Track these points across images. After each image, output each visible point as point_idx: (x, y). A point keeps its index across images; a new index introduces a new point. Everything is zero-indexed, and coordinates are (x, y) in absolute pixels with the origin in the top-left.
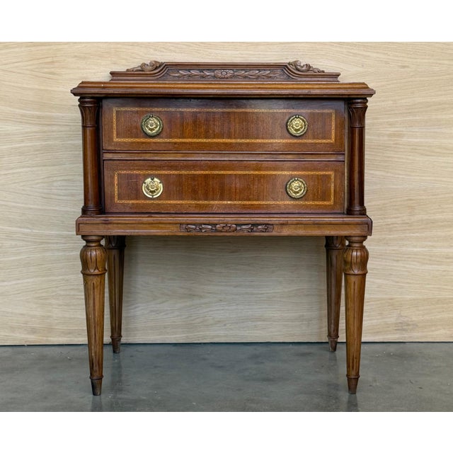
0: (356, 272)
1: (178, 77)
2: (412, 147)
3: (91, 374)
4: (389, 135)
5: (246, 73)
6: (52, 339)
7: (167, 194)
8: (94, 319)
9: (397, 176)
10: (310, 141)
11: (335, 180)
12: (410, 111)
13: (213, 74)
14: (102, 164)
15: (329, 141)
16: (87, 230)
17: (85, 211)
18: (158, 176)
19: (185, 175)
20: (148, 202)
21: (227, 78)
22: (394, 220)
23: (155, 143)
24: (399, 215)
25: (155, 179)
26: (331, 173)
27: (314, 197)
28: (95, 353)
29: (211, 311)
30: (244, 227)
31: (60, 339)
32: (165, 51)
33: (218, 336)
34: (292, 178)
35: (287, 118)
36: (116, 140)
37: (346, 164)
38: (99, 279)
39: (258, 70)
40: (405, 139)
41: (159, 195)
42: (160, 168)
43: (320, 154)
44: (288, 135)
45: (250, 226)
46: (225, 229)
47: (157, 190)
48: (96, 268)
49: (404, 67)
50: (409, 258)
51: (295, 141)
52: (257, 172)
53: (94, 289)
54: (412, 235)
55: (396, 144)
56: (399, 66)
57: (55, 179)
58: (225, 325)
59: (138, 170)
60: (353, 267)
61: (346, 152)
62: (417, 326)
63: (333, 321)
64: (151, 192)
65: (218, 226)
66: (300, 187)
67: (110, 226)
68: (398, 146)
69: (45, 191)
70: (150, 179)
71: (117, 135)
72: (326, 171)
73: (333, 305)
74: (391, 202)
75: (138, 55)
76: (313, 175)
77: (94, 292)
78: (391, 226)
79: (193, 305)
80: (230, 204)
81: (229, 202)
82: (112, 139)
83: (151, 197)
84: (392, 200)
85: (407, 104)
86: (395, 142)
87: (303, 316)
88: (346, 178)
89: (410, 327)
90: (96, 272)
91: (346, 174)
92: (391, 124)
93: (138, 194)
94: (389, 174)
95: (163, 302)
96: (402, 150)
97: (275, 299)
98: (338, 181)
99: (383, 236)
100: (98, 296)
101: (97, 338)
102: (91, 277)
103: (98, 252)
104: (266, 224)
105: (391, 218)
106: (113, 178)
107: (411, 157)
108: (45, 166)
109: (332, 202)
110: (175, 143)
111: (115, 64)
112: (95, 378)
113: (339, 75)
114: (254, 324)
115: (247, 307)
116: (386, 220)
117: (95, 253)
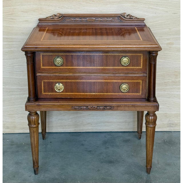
0: (151, 126)
1: (70, 21)
2: (177, 49)
3: (34, 166)
4: (167, 44)
5: (101, 19)
6: (16, 131)
7: (66, 90)
8: (34, 145)
9: (170, 62)
10: (131, 67)
11: (142, 84)
12: (177, 33)
13: (86, 20)
14: (36, 77)
15: (139, 67)
16: (30, 108)
17: (29, 100)
18: (62, 83)
19: (74, 82)
20: (57, 93)
21: (92, 21)
22: (168, 80)
23: (60, 69)
24: (170, 78)
25: (60, 84)
26: (141, 81)
27: (132, 91)
28: (35, 158)
29: (85, 119)
30: (101, 107)
31: (19, 131)
32: (63, 8)
33: (88, 129)
34: (123, 83)
35: (121, 57)
36: (42, 67)
37: (147, 77)
38: (36, 129)
39: (107, 18)
40: (174, 46)
41: (62, 91)
42: (63, 79)
43: (136, 73)
44: (121, 65)
45: (103, 107)
46: (92, 108)
47: (61, 89)
48: (35, 124)
49: (175, 13)
50: (175, 96)
51: (124, 67)
52: (106, 81)
53: (34, 133)
54: (176, 87)
55: (170, 48)
56: (172, 13)
57: (15, 65)
58: (92, 125)
59: (52, 80)
60: (150, 124)
61: (148, 72)
62: (177, 125)
63: (139, 127)
64: (58, 89)
65: (89, 107)
66: (126, 87)
67: (40, 107)
68: (171, 49)
69: (11, 70)
70: (58, 84)
71: (43, 65)
72: (138, 80)
73: (140, 120)
74: (167, 73)
75: (51, 10)
76: (132, 82)
77: (34, 134)
78: (167, 83)
79: (77, 117)
80: (94, 95)
81: (94, 94)
82: (40, 67)
83: (58, 91)
84: (167, 72)
85: (176, 30)
86: (169, 47)
87: (126, 121)
88: (147, 83)
89: (174, 125)
90: (35, 126)
91: (147, 82)
92: (168, 39)
93: (53, 90)
94: (166, 61)
95: (64, 116)
96: (173, 50)
97: (114, 114)
98: (144, 85)
99: (163, 88)
100: (36, 135)
101: (36, 152)
102: (32, 128)
103: (35, 117)
104: (110, 106)
105: (167, 80)
106: (41, 83)
107: (176, 54)
108: (10, 59)
109: (141, 94)
110: (69, 69)
111: (41, 14)
112: (35, 168)
113: (144, 20)
114: (104, 124)
115: (102, 117)
116: (165, 81)
117: (34, 118)
